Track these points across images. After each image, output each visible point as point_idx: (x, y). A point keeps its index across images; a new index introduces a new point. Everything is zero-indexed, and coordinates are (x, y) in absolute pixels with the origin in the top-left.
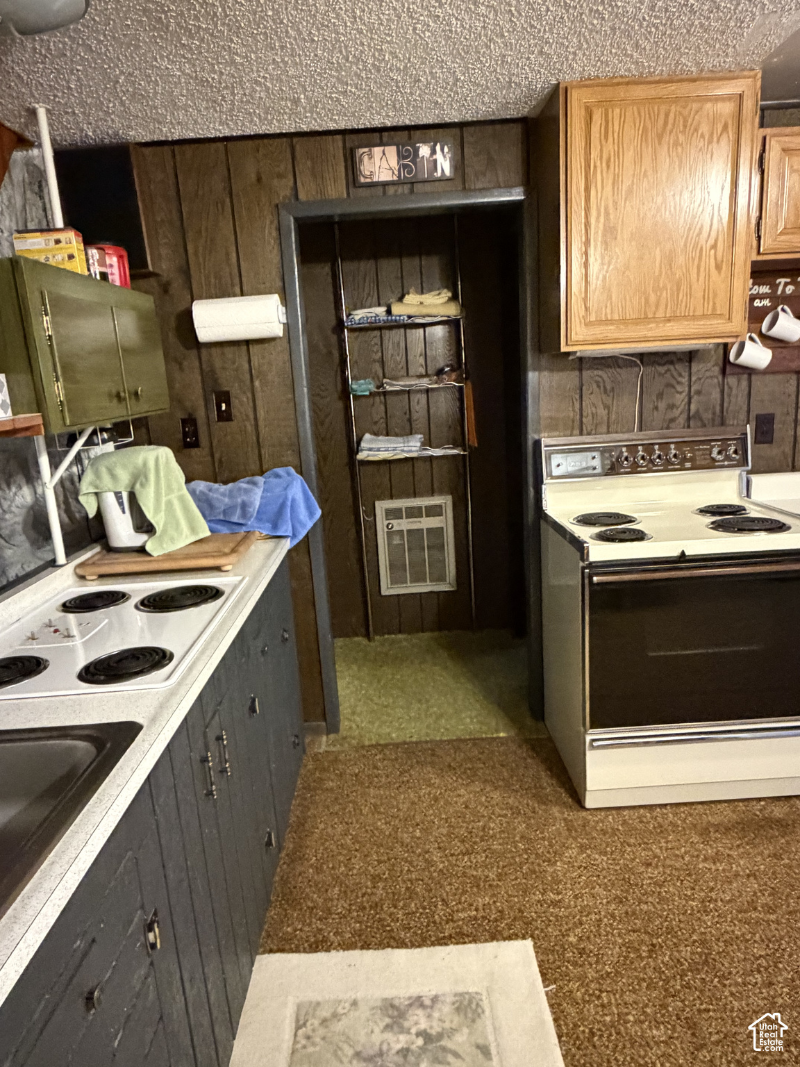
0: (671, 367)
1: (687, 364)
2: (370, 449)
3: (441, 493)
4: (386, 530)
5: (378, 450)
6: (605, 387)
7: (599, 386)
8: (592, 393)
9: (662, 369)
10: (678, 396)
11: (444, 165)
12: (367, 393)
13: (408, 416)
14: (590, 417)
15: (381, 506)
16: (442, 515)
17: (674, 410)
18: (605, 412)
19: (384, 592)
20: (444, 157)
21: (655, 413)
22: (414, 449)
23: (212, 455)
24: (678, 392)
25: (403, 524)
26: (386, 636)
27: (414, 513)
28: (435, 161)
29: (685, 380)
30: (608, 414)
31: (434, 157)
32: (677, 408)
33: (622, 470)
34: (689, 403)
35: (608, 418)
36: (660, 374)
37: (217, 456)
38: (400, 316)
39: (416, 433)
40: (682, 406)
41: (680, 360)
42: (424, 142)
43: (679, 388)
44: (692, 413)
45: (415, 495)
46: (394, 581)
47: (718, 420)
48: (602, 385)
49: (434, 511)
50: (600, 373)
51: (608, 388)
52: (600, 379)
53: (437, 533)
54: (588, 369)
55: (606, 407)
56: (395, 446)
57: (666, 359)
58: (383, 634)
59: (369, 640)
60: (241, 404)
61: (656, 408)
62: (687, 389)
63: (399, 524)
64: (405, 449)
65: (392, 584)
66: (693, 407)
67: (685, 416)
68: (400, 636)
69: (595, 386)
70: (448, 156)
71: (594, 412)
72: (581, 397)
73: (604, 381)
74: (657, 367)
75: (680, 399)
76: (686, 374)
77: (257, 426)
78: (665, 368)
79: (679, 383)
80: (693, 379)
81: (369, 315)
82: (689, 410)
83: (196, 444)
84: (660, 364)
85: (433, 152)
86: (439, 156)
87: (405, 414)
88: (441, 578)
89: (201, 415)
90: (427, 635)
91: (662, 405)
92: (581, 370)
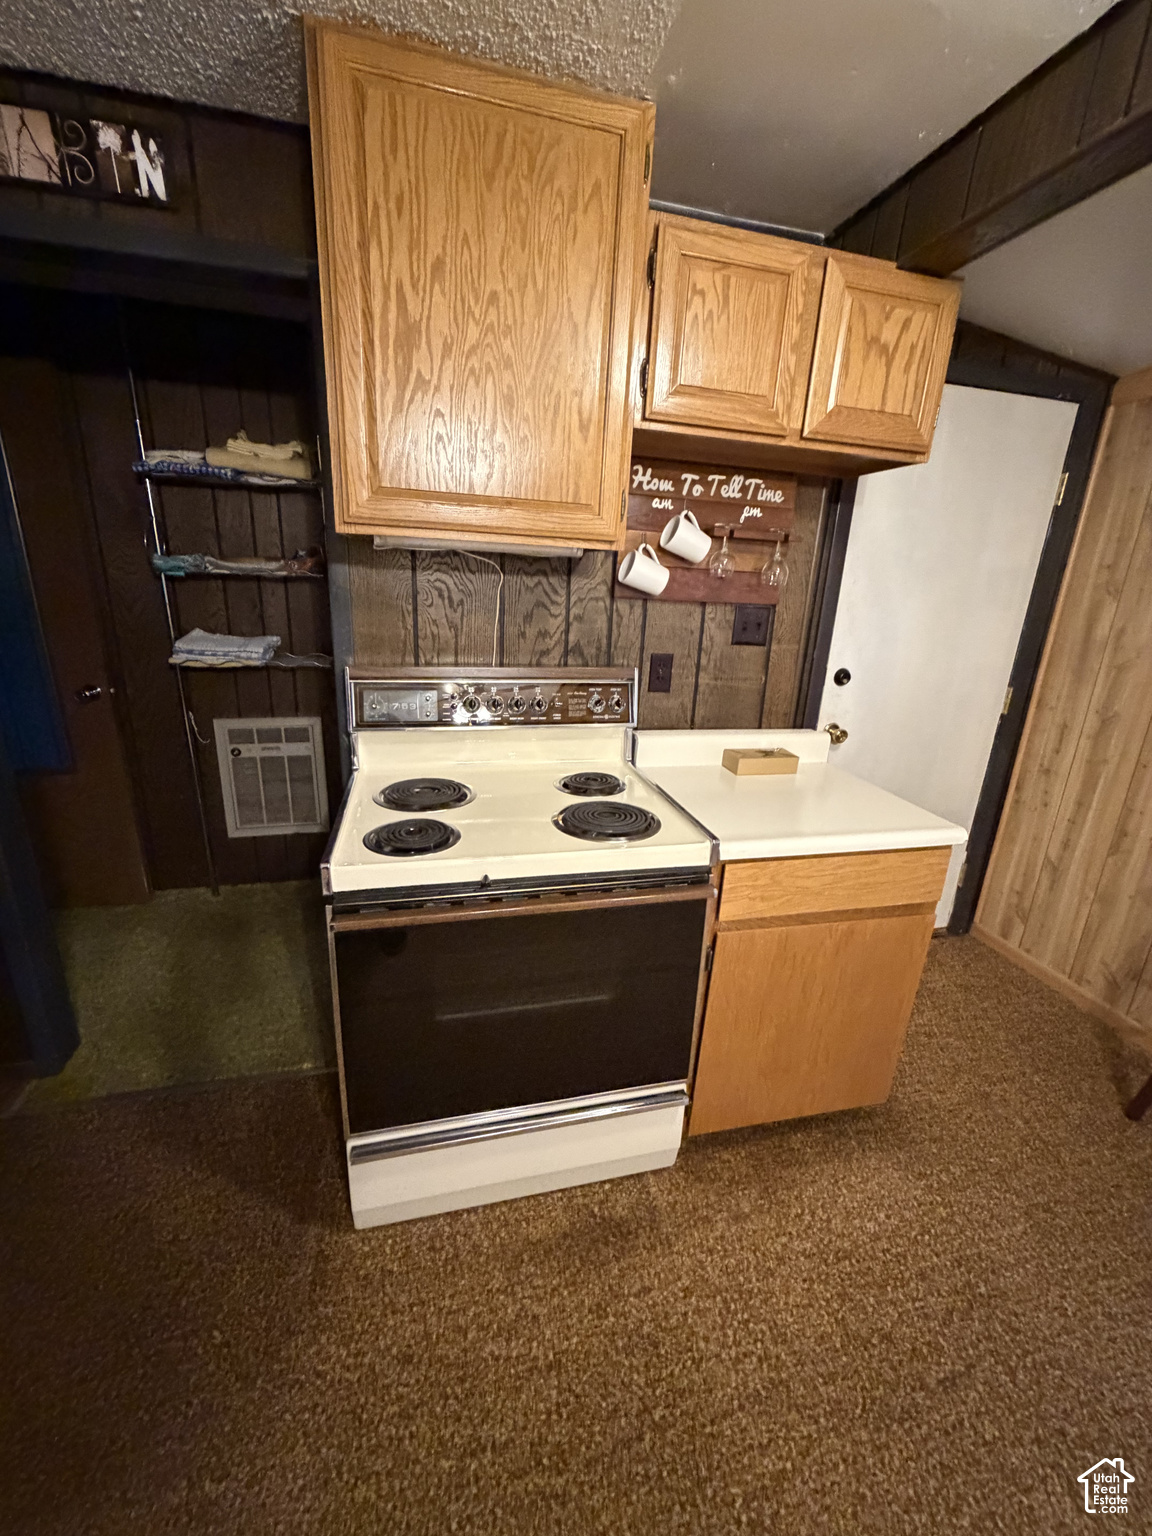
0: (544, 580)
1: (565, 578)
2: (190, 652)
3: (308, 713)
4: (231, 757)
5: (202, 653)
6: (450, 598)
7: (441, 595)
8: (431, 605)
9: (531, 582)
10: (552, 620)
11: (152, 177)
12: (182, 574)
13: (257, 610)
14: (429, 642)
15: (222, 727)
16: (308, 741)
17: (547, 640)
18: (450, 634)
19: (233, 832)
20: (152, 161)
21: (522, 640)
22: (254, 655)
24: (552, 615)
25: (253, 751)
26: (240, 886)
27: (271, 736)
28: (134, 164)
29: (562, 599)
30: (456, 636)
31: (131, 156)
32: (551, 638)
34: (567, 632)
35: (456, 642)
36: (527, 587)
38: (220, 468)
39: (272, 635)
40: (555, 638)
41: (555, 571)
42: (110, 121)
43: (554, 610)
44: (570, 645)
45: (272, 712)
46: (245, 821)
47: (603, 659)
48: (446, 594)
49: (298, 736)
50: (444, 577)
51: (456, 597)
52: (443, 587)
53: (305, 761)
54: (424, 569)
55: (452, 626)
56: (227, 650)
57: (536, 567)
58: (235, 884)
59: (216, 892)
61: (523, 635)
62: (564, 612)
63: (250, 750)
64: (243, 655)
65: (242, 823)
66: (572, 638)
67: (560, 650)
68: (258, 886)
69: (435, 593)
70: (159, 161)
71: (436, 632)
72: (415, 610)
73: (448, 588)
74: (524, 578)
75: (555, 625)
76: (563, 592)
78: (536, 579)
79: (553, 603)
80: (573, 599)
81: (175, 460)
82: (567, 642)
84: (527, 574)
85: (128, 146)
86: (139, 155)
87: (255, 607)
88: (310, 818)
90: (294, 883)
91: (531, 632)
92: (414, 569)
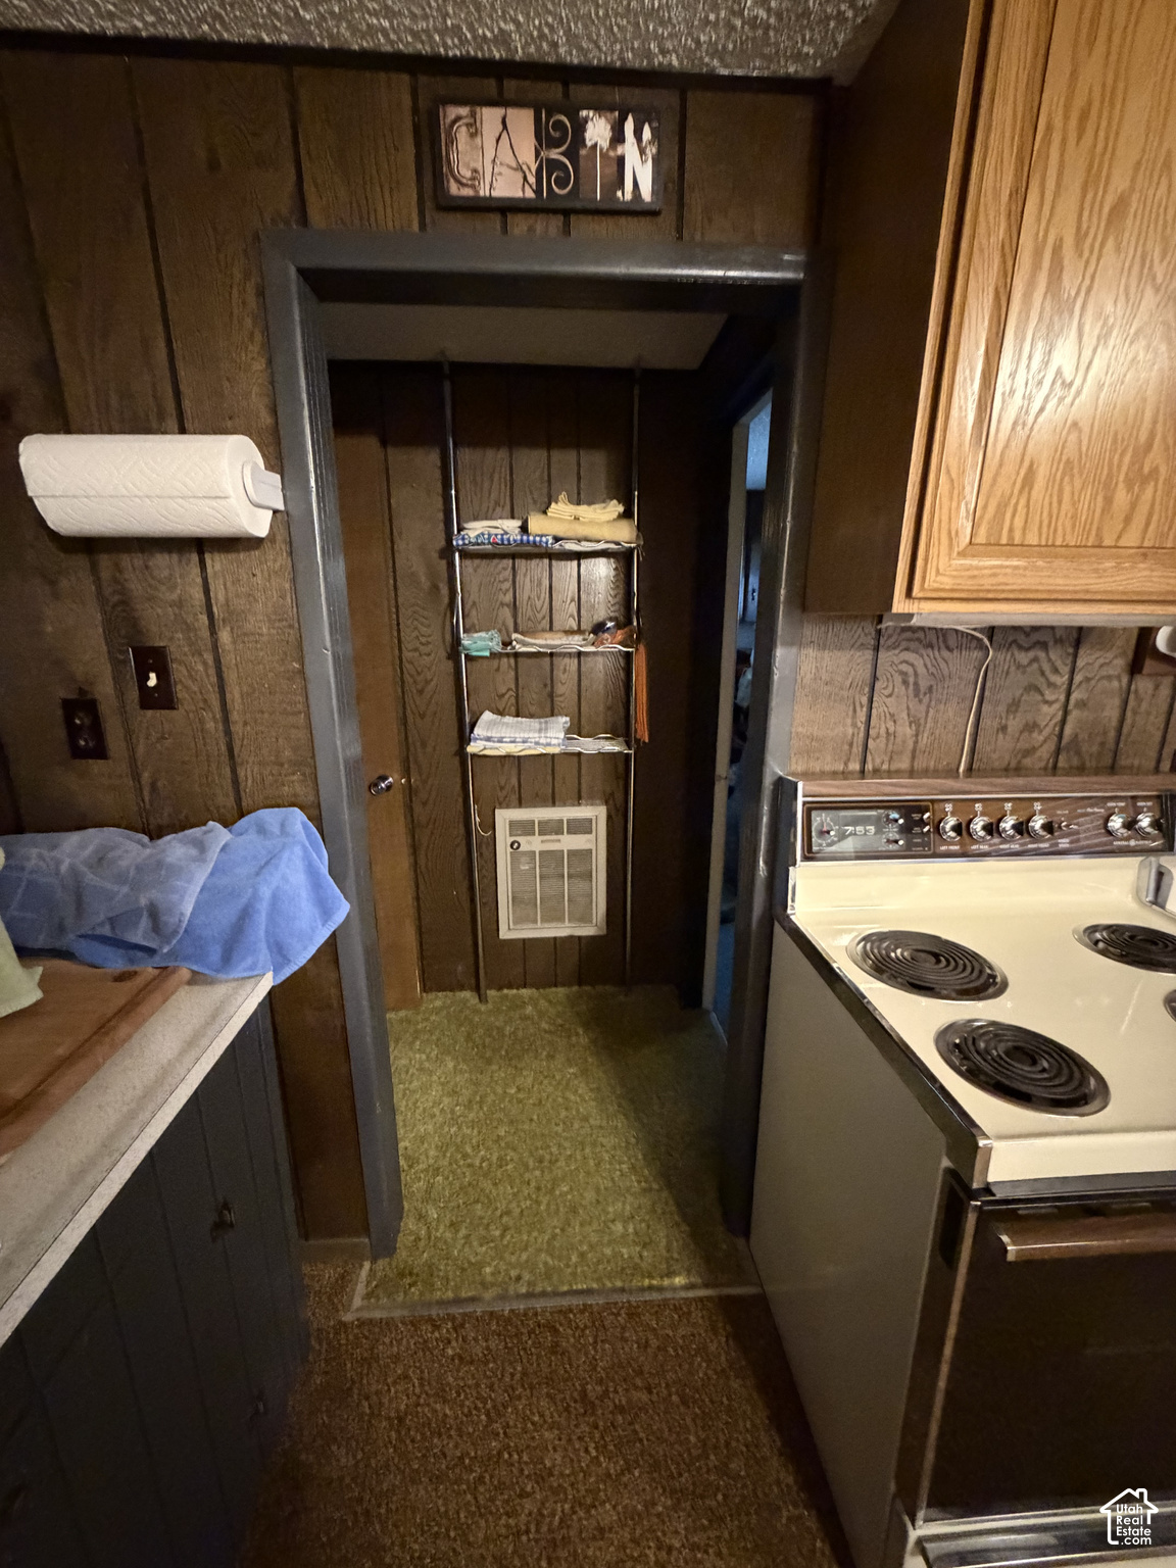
0: (1042, 655)
1: (1071, 651)
2: (488, 739)
3: (591, 800)
4: (509, 850)
5: (500, 741)
6: (916, 684)
7: (905, 682)
8: (890, 696)
9: (1023, 658)
10: (1045, 708)
11: (640, 174)
12: (487, 654)
13: (549, 688)
14: (882, 741)
15: (504, 817)
16: (590, 832)
17: (1035, 735)
18: (909, 731)
19: (505, 934)
20: (642, 152)
21: (1001, 736)
22: (554, 741)
23: (136, 776)
24: (1046, 702)
25: (534, 844)
26: (505, 991)
27: (551, 828)
28: (621, 161)
29: (1061, 680)
30: (917, 735)
31: (620, 151)
32: (1041, 731)
33: (943, 848)
34: (1063, 722)
35: (916, 742)
36: (1019, 666)
37: (146, 776)
38: (541, 536)
39: (561, 715)
40: (1046, 732)
41: (1059, 641)
42: (599, 108)
43: (1049, 695)
44: (1065, 741)
45: (553, 801)
46: (519, 920)
47: (1106, 758)
48: (911, 680)
49: (580, 827)
50: (910, 656)
51: (923, 684)
52: (910, 670)
53: (585, 855)
54: (889, 648)
55: (914, 721)
56: (526, 735)
57: (1035, 637)
58: (500, 989)
59: (482, 999)
60: (191, 674)
61: (1004, 729)
62: (1062, 698)
63: (529, 843)
64: (543, 741)
65: (515, 923)
66: (1068, 730)
67: (1051, 746)
68: (524, 992)
69: (898, 679)
70: (651, 151)
71: (891, 730)
72: (871, 701)
73: (916, 674)
74: (1016, 653)
75: (1049, 713)
76: (1065, 670)
77: (226, 720)
78: (1031, 654)
79: (1050, 685)
80: (1078, 678)
81: (493, 531)
82: (1060, 736)
83: (100, 752)
84: (1020, 647)
85: (618, 138)
86: (630, 149)
87: (545, 685)
88: (585, 918)
89: (105, 690)
90: (561, 991)
91: (1014, 724)
92: (877, 649)
